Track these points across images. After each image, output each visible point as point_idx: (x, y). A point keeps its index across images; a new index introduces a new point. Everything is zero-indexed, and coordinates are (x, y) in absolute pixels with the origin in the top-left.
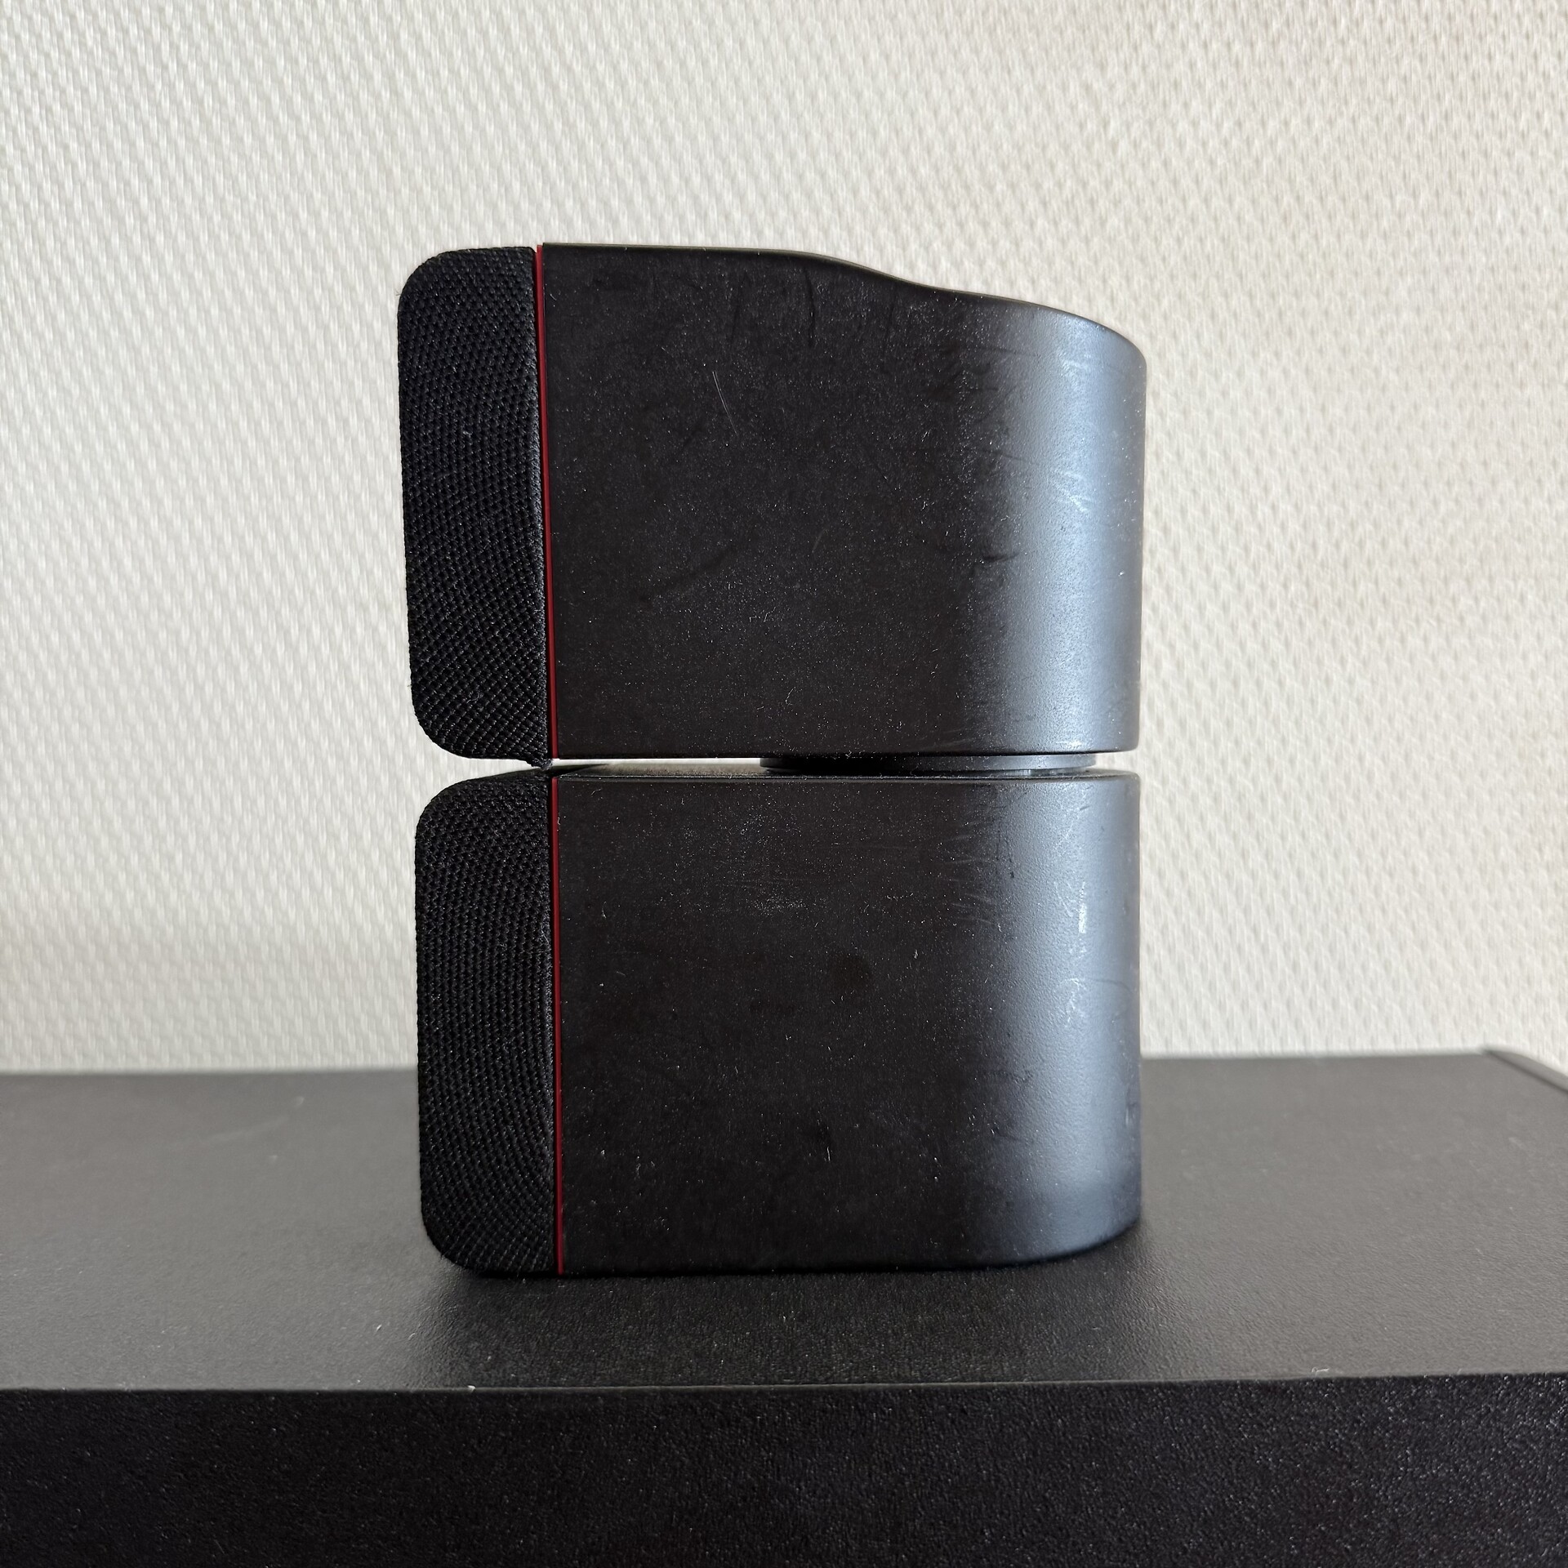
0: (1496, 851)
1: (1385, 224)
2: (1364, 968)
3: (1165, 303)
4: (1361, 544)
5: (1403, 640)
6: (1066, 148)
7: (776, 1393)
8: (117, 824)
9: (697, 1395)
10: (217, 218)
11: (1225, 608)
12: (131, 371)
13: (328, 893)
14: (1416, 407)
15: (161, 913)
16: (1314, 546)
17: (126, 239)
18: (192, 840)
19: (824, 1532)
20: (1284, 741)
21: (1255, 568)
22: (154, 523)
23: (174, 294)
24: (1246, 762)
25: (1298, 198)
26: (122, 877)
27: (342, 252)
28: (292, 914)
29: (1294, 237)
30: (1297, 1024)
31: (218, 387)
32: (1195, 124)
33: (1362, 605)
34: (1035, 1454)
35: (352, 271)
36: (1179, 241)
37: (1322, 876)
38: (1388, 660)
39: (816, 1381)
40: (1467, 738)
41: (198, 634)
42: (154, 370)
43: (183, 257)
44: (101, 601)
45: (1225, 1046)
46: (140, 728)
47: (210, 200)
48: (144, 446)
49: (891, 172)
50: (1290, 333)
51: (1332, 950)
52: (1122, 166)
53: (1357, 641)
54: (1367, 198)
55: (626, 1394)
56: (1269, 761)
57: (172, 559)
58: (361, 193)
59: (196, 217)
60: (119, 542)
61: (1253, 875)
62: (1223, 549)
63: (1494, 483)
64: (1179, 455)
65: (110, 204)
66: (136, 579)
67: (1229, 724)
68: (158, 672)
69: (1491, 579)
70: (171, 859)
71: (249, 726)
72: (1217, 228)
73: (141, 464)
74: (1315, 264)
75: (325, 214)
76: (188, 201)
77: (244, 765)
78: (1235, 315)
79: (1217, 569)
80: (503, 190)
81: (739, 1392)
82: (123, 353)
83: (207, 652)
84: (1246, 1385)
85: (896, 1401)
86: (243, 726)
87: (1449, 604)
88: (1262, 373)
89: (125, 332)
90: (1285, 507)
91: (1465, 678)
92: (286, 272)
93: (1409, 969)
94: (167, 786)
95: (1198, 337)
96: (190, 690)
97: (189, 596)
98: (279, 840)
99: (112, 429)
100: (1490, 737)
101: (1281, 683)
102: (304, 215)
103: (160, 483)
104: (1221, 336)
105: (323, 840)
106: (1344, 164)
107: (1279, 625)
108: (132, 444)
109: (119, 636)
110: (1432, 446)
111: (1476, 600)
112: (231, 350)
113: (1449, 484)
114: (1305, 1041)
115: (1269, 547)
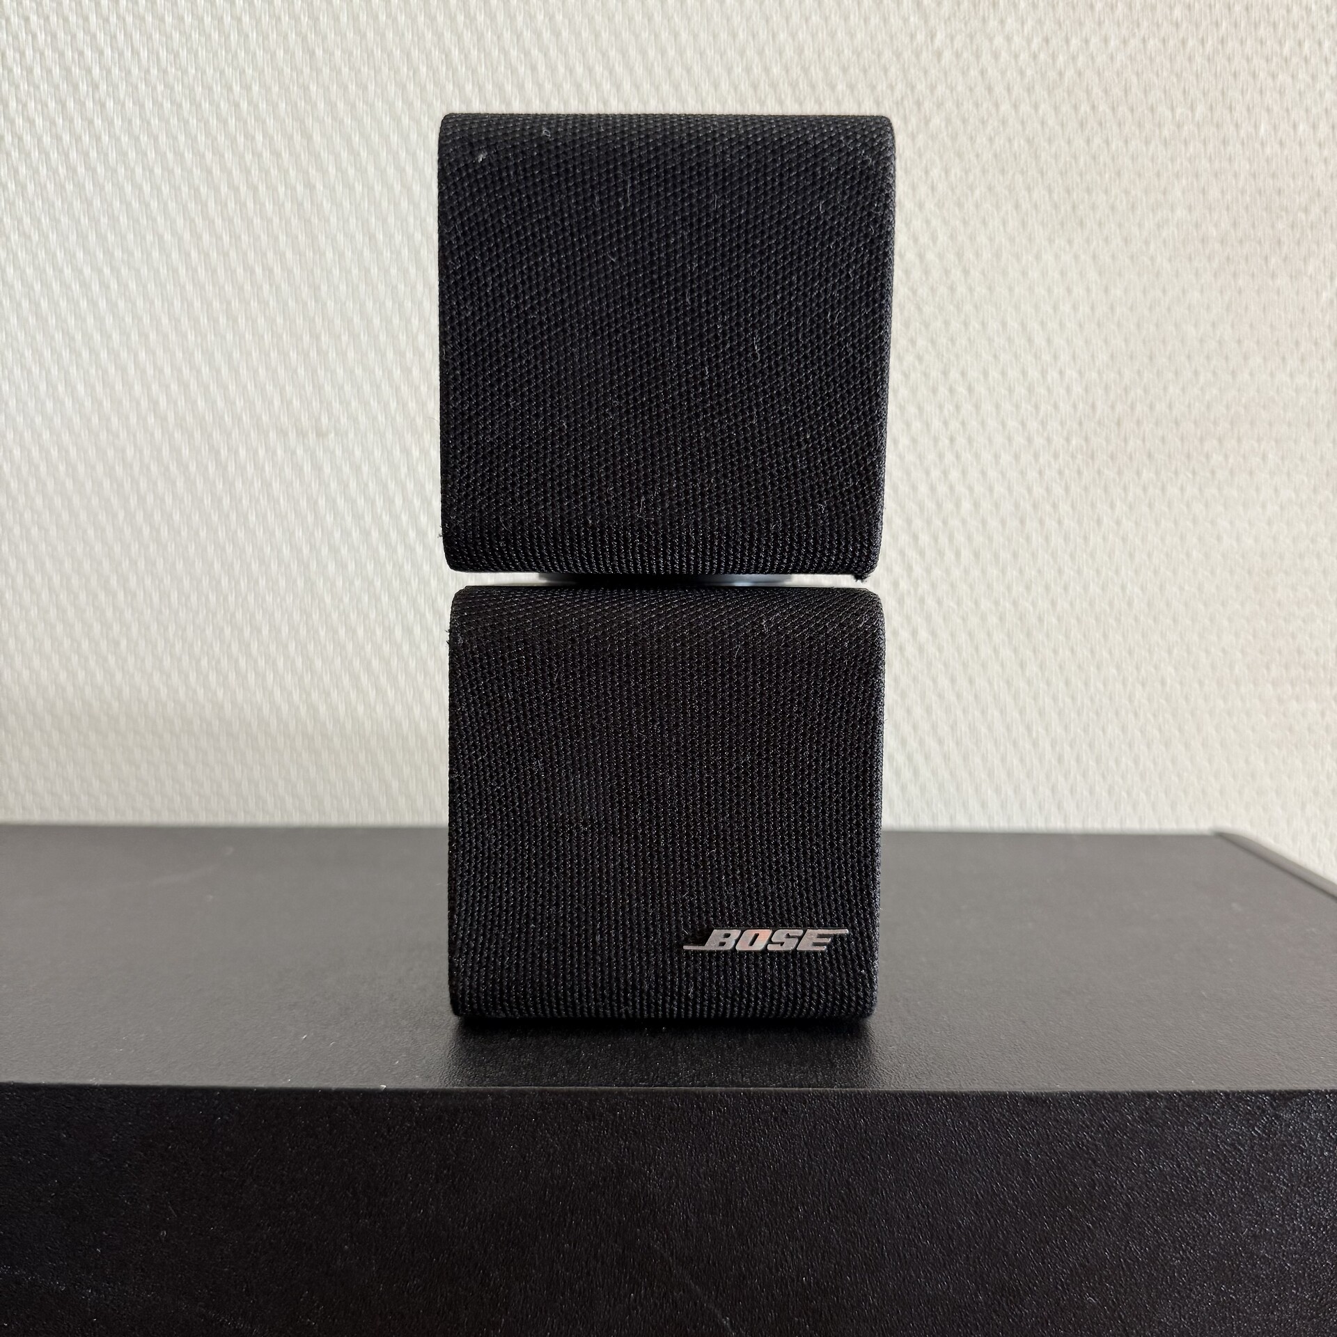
0: (1231, 667)
1: (1166, 133)
2: (1117, 762)
3: (977, 193)
4: (1132, 407)
5: (1163, 489)
6: (898, 55)
7: (634, 1093)
8: (71, 613)
9: (569, 1094)
10: (160, 88)
11: (1017, 457)
12: (85, 221)
13: (251, 677)
14: (1184, 292)
15: (107, 690)
16: (1093, 407)
17: (81, 104)
18: (135, 629)
19: (668, 1206)
20: (1060, 571)
21: (1043, 424)
22: (104, 355)
23: (123, 154)
24: (1028, 588)
25: (1093, 107)
26: (75, 659)
27: (270, 122)
28: (220, 693)
29: (1088, 141)
30: (1060, 807)
31: (161, 238)
32: (1009, 39)
33: (1131, 458)
34: (841, 1146)
35: (279, 140)
36: (991, 140)
37: (1086, 684)
38: (1150, 506)
39: (666, 1085)
40: (1213, 573)
41: (141, 452)
42: (104, 221)
43: (130, 122)
44: (57, 421)
45: (999, 822)
46: (91, 532)
47: (154, 71)
48: (96, 287)
49: (748, 70)
50: (1081, 224)
51: (1091, 746)
52: (946, 74)
53: (1125, 489)
54: (1152, 109)
55: (511, 1093)
56: (1047, 588)
57: (119, 387)
58: (287, 71)
59: (142, 87)
60: (73, 370)
61: (1029, 683)
62: (1017, 407)
63: (1246, 358)
64: (983, 324)
65: (67, 71)
66: (88, 404)
67: (1015, 555)
68: (107, 484)
69: (1239, 440)
70: (117, 644)
71: (184, 533)
72: (1024, 129)
73: (93, 303)
74: (1105, 165)
75: (256, 88)
76: (135, 71)
77: (180, 566)
78: (1036, 206)
79: (1012, 424)
80: (411, 74)
81: (603, 1092)
82: (77, 205)
83: (148, 469)
84: (1013, 1095)
85: (731, 1101)
86: (179, 533)
87: (1204, 460)
88: (1057, 257)
89: (80, 187)
90: (1071, 373)
91: (1213, 523)
92: (221, 139)
93: (1155, 763)
94: (114, 581)
95: (1004, 223)
96: (133, 501)
97: (133, 420)
98: (209, 632)
99: (68, 272)
100: (1232, 572)
101: (1060, 522)
102: (237, 89)
103: (109, 321)
104: (1024, 224)
105: (247, 632)
106: (1134, 79)
107: (1060, 473)
108: (85, 285)
109: (73, 452)
110: (1196, 326)
111: (1226, 457)
112: (172, 205)
113: (1208, 358)
114: (1065, 820)
115: (1056, 407)
